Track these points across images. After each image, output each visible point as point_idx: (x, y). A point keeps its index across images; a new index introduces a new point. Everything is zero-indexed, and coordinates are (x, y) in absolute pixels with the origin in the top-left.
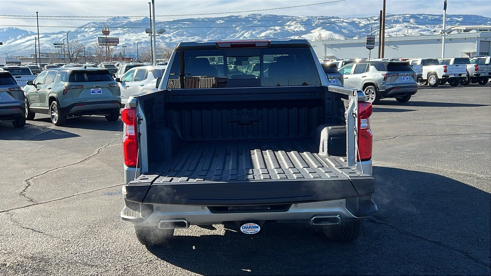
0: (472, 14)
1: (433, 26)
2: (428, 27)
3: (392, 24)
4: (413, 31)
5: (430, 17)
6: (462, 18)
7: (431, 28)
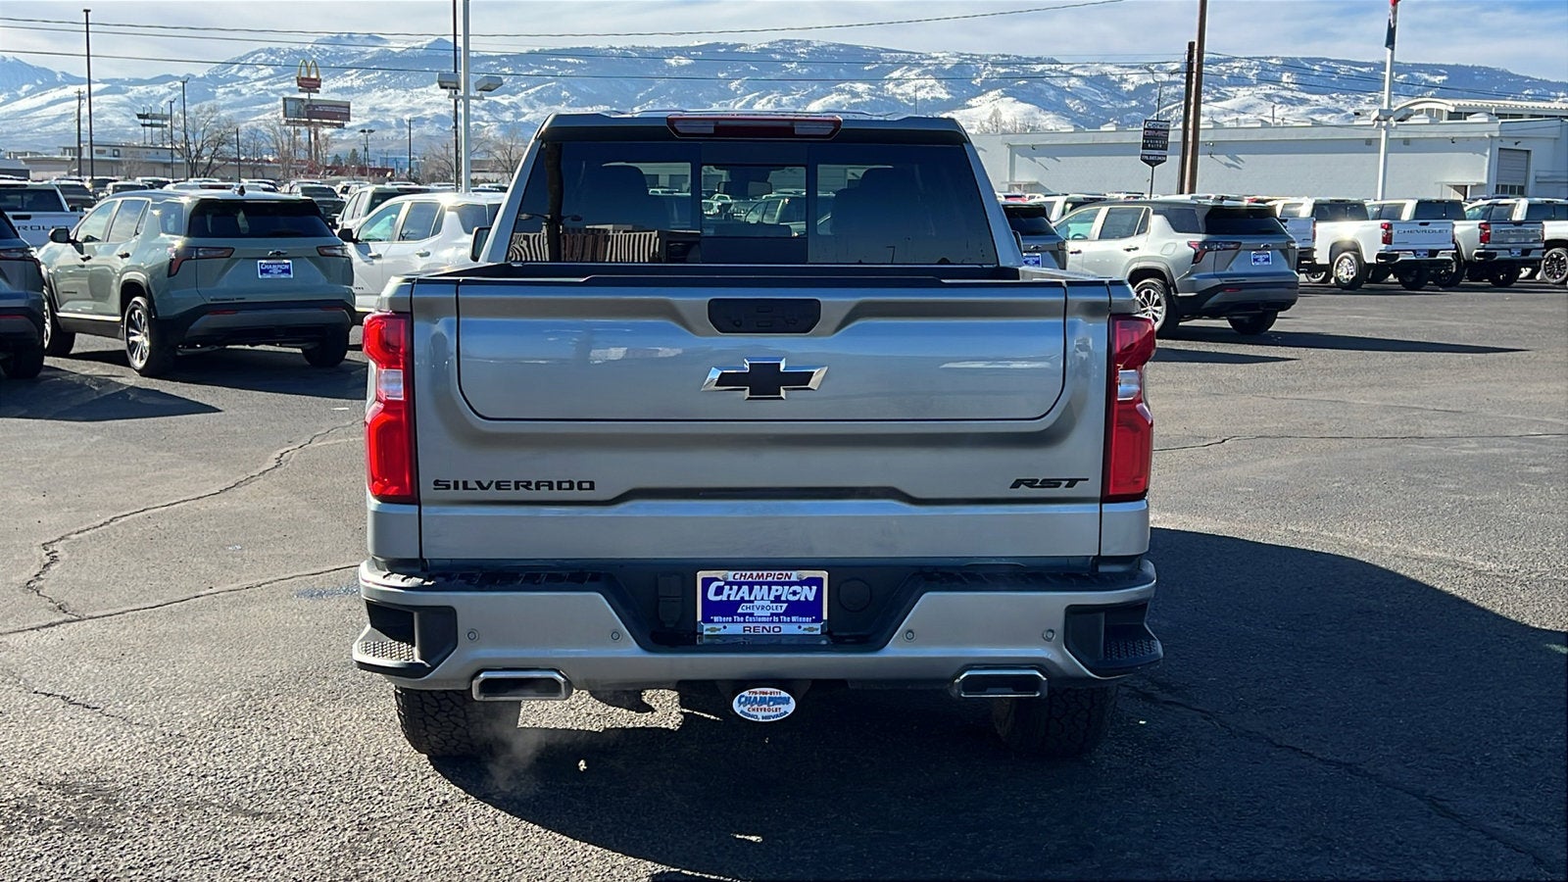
0: (1476, 65)
1: (1353, 96)
2: (1338, 102)
3: (1223, 86)
4: (1289, 110)
5: (1343, 69)
6: (1443, 74)
7: (1346, 102)
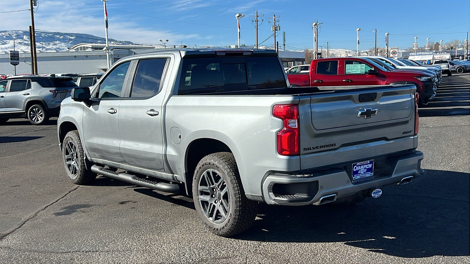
0: (83, 33)
1: (47, 43)
2: (43, 45)
3: (4, 40)
4: (28, 47)
5: (43, 35)
6: (74, 36)
7: (45, 45)
